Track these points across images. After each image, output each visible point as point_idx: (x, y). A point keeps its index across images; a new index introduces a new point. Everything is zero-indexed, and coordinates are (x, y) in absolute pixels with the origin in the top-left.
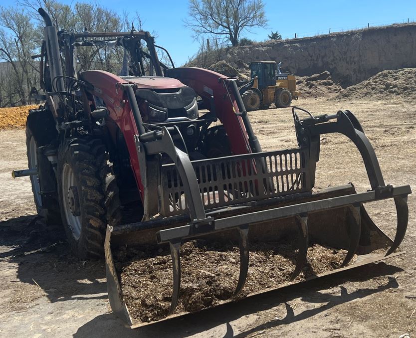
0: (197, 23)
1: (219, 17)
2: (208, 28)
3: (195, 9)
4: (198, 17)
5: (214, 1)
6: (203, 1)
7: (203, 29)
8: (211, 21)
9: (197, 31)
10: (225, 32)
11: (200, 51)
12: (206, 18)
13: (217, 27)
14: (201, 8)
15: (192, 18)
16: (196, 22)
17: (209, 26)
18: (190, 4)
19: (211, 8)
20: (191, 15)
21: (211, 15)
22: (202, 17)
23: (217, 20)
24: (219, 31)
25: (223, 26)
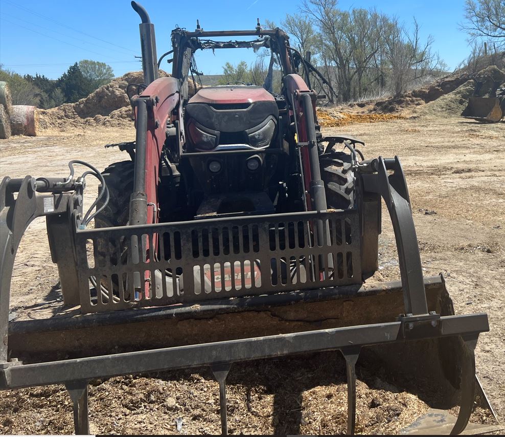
0: (473, 26)
1: (497, 18)
2: (485, 31)
3: (471, 11)
4: (475, 19)
5: (492, 1)
6: (480, 2)
7: (479, 32)
8: (488, 24)
9: (473, 35)
10: (502, 35)
11: (472, 55)
12: (483, 20)
13: (495, 30)
14: (477, 10)
15: (468, 20)
16: (472, 24)
17: (486, 28)
18: (467, 6)
19: (489, 9)
20: (467, 17)
21: (488, 17)
22: (479, 19)
23: (494, 22)
24: (496, 34)
25: (501, 28)
